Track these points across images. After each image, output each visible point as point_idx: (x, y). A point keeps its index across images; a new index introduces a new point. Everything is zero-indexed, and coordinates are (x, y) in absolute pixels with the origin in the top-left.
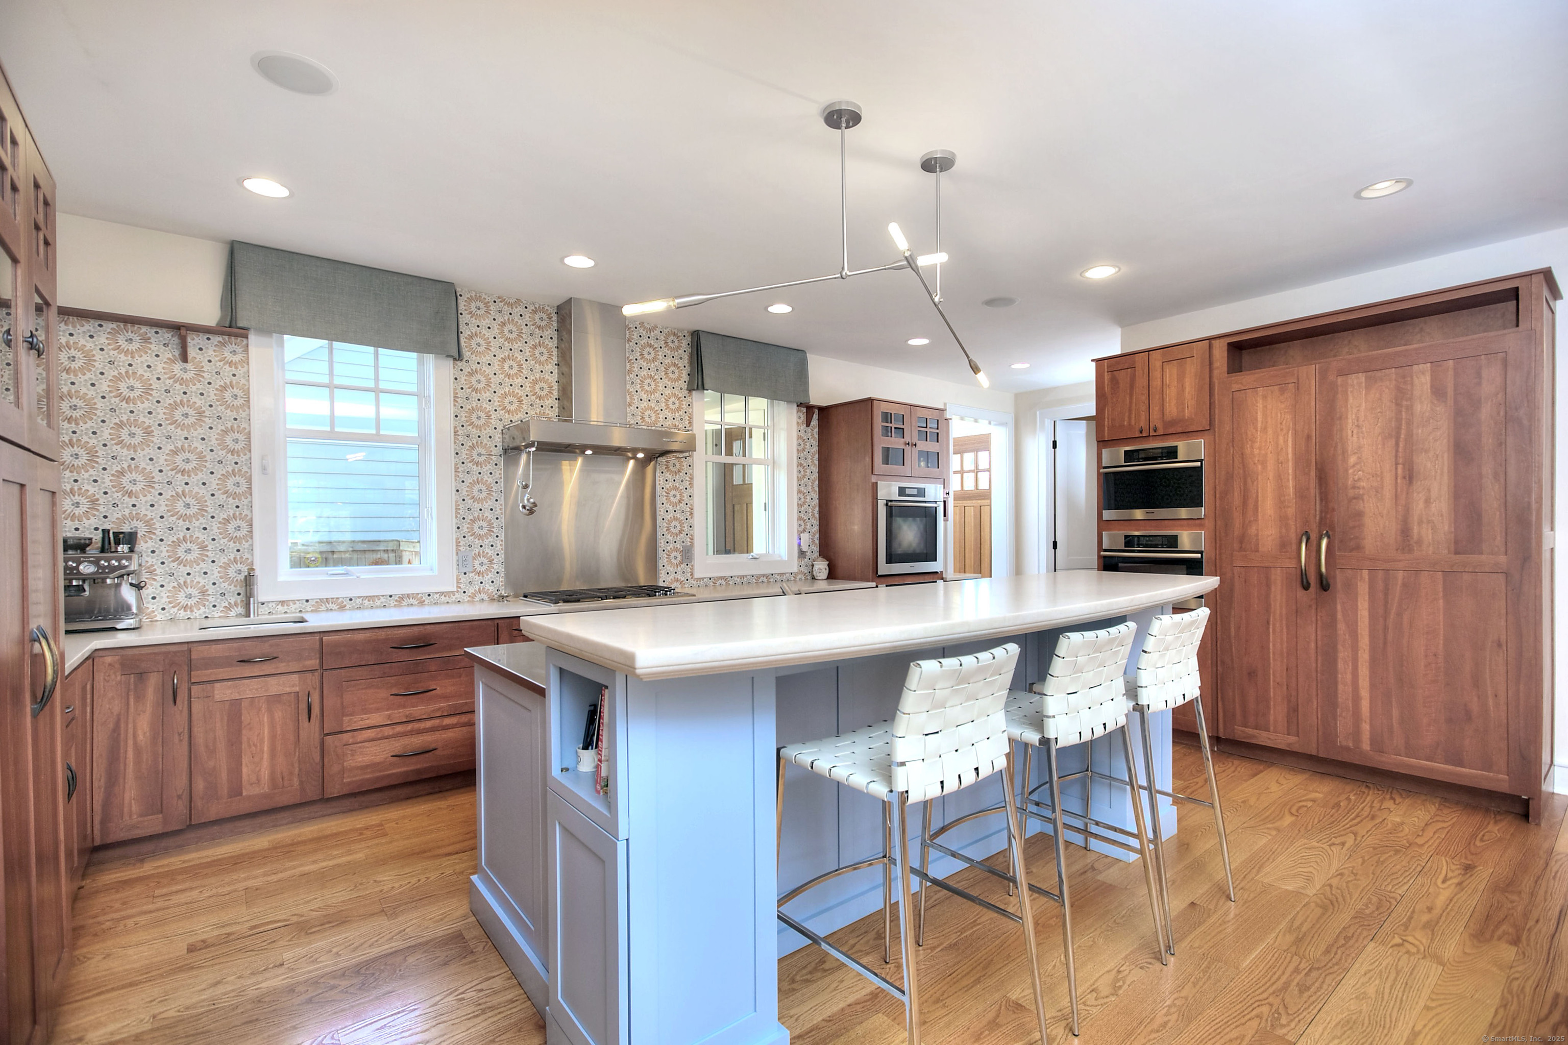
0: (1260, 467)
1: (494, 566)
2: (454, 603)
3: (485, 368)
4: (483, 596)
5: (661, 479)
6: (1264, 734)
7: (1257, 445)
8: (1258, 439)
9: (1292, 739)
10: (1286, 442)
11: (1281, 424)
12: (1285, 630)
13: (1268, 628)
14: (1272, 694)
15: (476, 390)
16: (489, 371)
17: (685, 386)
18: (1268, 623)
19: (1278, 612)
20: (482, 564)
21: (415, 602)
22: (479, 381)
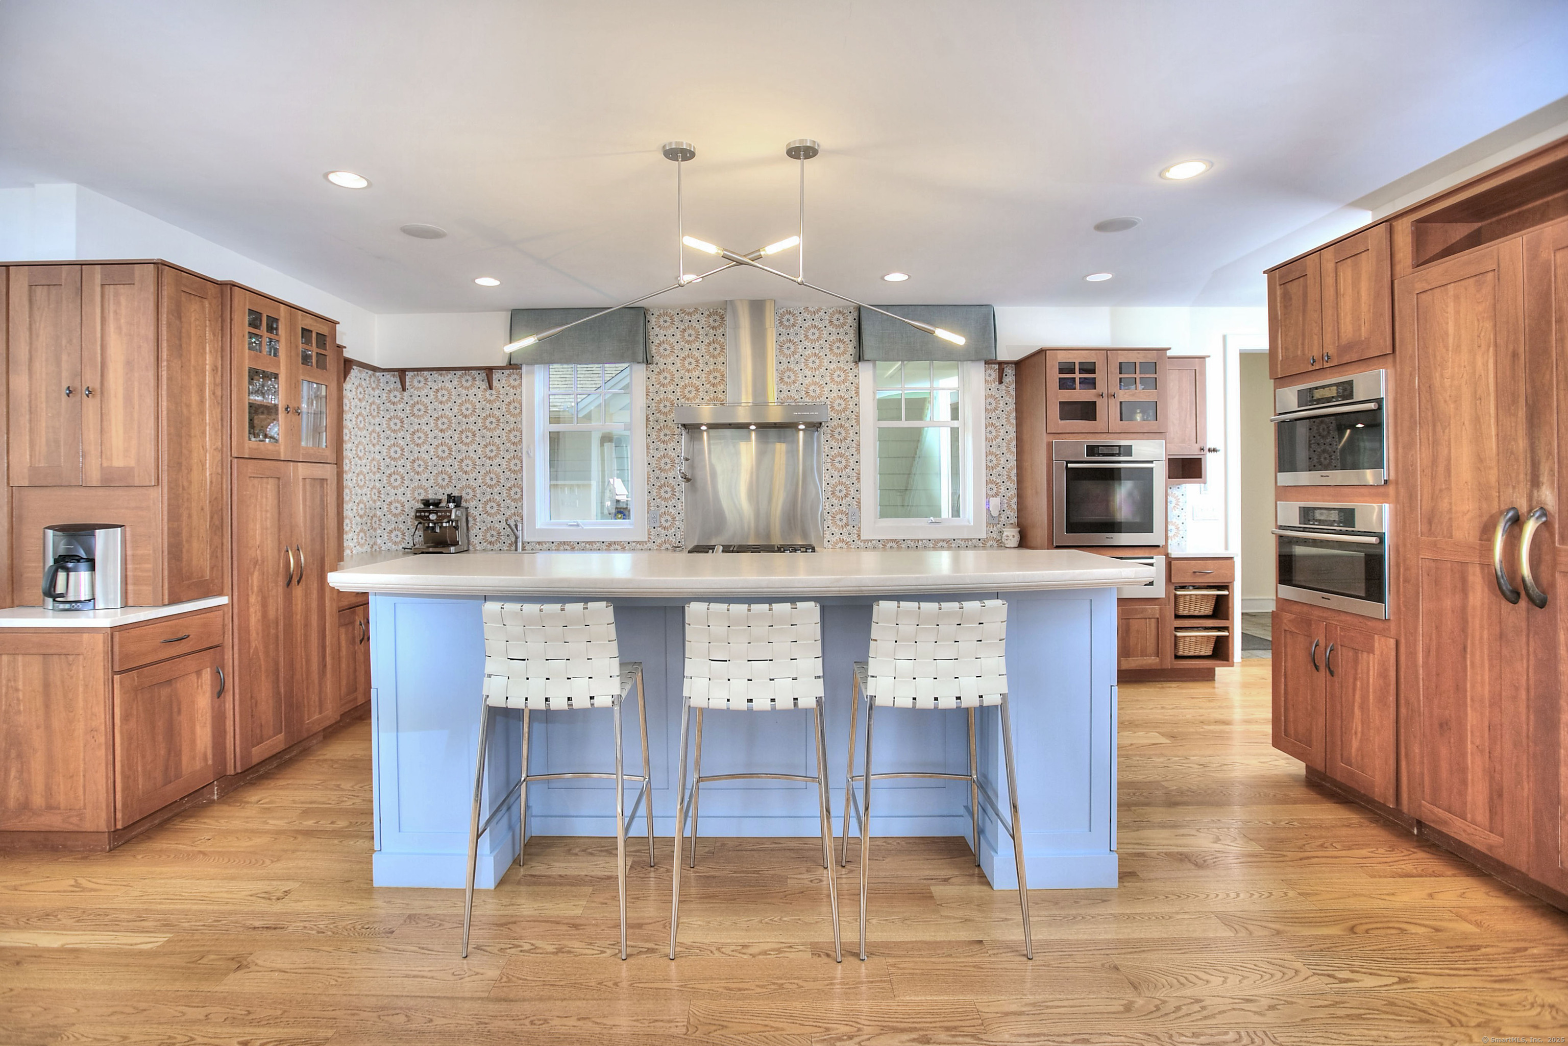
0: (1452, 406)
1: (676, 523)
2: (646, 550)
3: (670, 367)
4: (667, 546)
5: (826, 447)
6: (1458, 822)
7: (1448, 373)
8: (1450, 364)
9: (1495, 839)
10: (1486, 364)
11: (1479, 336)
12: (1487, 665)
13: (1465, 658)
14: (1469, 762)
15: (663, 385)
16: (673, 369)
17: (850, 359)
18: (1465, 649)
19: (1477, 634)
20: (667, 521)
21: (619, 548)
22: (665, 378)
